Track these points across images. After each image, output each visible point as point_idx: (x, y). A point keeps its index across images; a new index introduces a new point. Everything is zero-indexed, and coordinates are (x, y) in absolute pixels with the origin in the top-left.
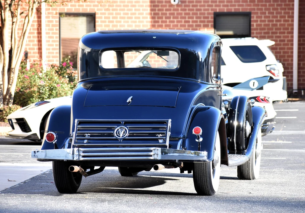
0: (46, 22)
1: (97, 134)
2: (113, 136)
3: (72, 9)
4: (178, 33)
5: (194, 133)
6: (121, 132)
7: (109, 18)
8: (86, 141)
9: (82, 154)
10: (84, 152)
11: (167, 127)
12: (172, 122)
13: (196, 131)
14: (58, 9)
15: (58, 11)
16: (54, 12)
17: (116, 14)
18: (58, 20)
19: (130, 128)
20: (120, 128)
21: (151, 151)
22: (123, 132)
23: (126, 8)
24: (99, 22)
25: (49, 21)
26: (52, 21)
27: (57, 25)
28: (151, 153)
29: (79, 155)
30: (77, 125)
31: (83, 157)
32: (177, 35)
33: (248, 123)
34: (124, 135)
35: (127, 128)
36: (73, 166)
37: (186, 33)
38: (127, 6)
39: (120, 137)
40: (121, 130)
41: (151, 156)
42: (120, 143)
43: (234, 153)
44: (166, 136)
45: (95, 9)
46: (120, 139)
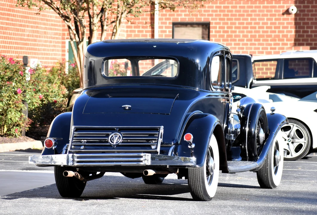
0: (159, 32)
1: (93, 141)
2: (107, 142)
3: (186, 18)
4: (178, 42)
5: (186, 140)
6: (115, 138)
7: (224, 28)
8: (82, 147)
9: (76, 160)
10: (78, 158)
11: (159, 134)
12: (164, 129)
13: (187, 138)
14: (172, 19)
15: (171, 21)
16: (168, 22)
17: (231, 23)
18: (171, 30)
19: (123, 134)
20: (114, 134)
21: (142, 157)
22: (117, 138)
23: (241, 18)
24: (214, 32)
25: (162, 32)
26: (165, 32)
27: (170, 35)
28: (141, 159)
29: (73, 161)
30: (74, 132)
31: (78, 162)
32: (177, 44)
33: (262, 130)
34: (118, 142)
35: (121, 134)
36: (67, 171)
37: (186, 42)
38: (243, 15)
39: (113, 143)
40: (115, 136)
41: (142, 161)
42: (114, 149)
43: (246, 160)
44: (157, 143)
45: (209, 18)
46: (114, 145)
